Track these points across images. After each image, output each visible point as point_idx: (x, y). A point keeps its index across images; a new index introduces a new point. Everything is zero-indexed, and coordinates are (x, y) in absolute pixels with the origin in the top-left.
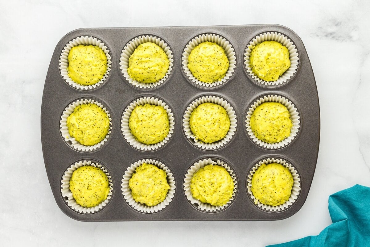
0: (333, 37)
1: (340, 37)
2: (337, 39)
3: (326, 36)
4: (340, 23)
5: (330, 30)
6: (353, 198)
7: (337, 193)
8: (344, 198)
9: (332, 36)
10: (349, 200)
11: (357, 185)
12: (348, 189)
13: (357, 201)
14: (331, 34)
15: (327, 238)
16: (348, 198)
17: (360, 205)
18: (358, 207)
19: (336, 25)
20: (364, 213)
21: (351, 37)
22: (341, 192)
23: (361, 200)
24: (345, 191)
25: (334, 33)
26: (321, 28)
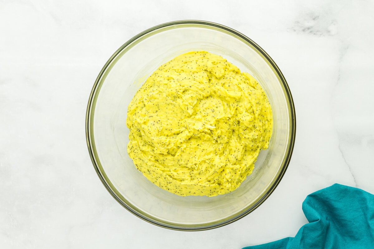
0: (311, 32)
1: (318, 31)
2: (314, 34)
3: (304, 30)
4: (318, 17)
5: (307, 24)
6: (332, 197)
7: (315, 192)
8: (323, 198)
9: (310, 30)
10: (327, 200)
11: (336, 184)
12: (327, 188)
13: (335, 201)
14: (309, 29)
15: (302, 239)
16: (327, 198)
17: (339, 205)
18: (336, 207)
19: (314, 19)
20: (343, 213)
21: (329, 32)
22: (319, 191)
23: (340, 199)
24: (323, 191)
25: (312, 27)
26: (298, 22)
